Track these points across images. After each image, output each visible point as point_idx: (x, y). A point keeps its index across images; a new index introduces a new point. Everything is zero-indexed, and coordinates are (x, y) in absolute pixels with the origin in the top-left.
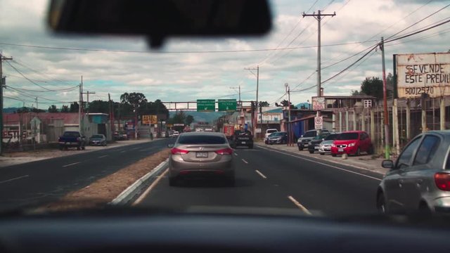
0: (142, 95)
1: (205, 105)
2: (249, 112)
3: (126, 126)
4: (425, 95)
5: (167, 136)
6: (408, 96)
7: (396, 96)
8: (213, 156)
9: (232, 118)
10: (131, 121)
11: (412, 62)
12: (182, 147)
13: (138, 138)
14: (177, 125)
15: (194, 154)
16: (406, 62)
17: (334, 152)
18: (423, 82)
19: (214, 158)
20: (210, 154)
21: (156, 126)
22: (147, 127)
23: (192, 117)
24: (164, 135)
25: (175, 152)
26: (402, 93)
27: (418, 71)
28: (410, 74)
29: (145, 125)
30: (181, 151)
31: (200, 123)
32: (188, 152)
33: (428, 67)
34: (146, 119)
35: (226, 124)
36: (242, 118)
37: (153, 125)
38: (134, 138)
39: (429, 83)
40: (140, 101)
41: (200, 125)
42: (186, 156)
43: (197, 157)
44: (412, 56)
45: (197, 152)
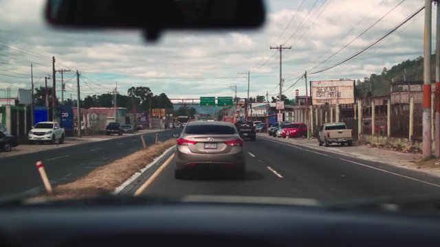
0: (148, 89)
1: (206, 102)
2: (243, 107)
3: (140, 118)
4: (327, 104)
5: (174, 127)
6: (318, 104)
7: (312, 104)
8: (223, 147)
9: (230, 112)
10: (143, 114)
11: (320, 85)
12: (189, 137)
13: (152, 128)
14: (182, 117)
15: (203, 144)
16: (317, 85)
17: (284, 136)
18: (326, 96)
19: (223, 149)
20: (219, 145)
21: (164, 118)
22: (156, 119)
23: (194, 109)
24: (171, 126)
25: (181, 142)
26: (314, 103)
27: (323, 91)
28: (319, 92)
29: (155, 117)
30: (187, 141)
31: (202, 115)
32: (195, 143)
33: (328, 88)
34: (155, 112)
35: (226, 117)
36: (238, 112)
37: (161, 118)
38: (149, 129)
39: (329, 97)
40: (146, 94)
41: (202, 117)
42: (193, 147)
43: (205, 148)
44: (320, 82)
45: (205, 143)
